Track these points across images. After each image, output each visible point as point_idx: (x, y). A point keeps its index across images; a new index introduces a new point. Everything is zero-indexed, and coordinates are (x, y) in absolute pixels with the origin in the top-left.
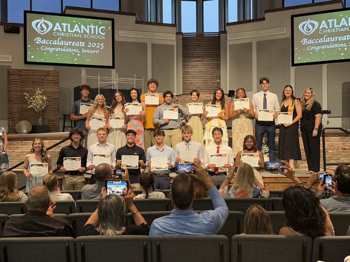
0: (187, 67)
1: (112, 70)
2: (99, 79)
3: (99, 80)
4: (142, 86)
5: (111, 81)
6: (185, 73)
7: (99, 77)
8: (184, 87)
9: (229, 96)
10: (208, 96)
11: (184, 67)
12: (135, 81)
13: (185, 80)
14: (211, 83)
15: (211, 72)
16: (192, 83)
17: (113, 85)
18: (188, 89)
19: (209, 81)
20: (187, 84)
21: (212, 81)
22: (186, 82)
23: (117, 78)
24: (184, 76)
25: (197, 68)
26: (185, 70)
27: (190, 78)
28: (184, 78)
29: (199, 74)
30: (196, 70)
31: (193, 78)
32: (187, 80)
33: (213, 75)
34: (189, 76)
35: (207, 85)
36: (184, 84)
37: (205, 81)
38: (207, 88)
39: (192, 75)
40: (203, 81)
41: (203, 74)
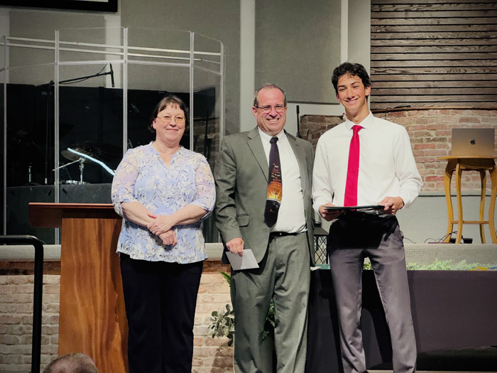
0: (390, 8)
1: (107, 16)
2: (57, 48)
3: (57, 54)
4: (218, 78)
5: (103, 57)
6: (379, 32)
7: (57, 42)
10: (467, 120)
12: (192, 59)
13: (380, 57)
14: (482, 71)
15: (480, 28)
16: (408, 69)
17: (112, 73)
18: (393, 91)
19: (473, 65)
20: (389, 72)
21: (484, 63)
22: (383, 64)
23: (126, 47)
24: (379, 43)
25: (427, 14)
26: (383, 22)
27: (399, 50)
28: (376, 50)
29: (436, 35)
30: (424, 21)
31: (412, 50)
32: (388, 57)
33: (488, 38)
34: (396, 42)
35: (465, 77)
36: (376, 72)
37: (456, 62)
38: (464, 91)
39: (408, 39)
40: (450, 63)
41: (450, 37)
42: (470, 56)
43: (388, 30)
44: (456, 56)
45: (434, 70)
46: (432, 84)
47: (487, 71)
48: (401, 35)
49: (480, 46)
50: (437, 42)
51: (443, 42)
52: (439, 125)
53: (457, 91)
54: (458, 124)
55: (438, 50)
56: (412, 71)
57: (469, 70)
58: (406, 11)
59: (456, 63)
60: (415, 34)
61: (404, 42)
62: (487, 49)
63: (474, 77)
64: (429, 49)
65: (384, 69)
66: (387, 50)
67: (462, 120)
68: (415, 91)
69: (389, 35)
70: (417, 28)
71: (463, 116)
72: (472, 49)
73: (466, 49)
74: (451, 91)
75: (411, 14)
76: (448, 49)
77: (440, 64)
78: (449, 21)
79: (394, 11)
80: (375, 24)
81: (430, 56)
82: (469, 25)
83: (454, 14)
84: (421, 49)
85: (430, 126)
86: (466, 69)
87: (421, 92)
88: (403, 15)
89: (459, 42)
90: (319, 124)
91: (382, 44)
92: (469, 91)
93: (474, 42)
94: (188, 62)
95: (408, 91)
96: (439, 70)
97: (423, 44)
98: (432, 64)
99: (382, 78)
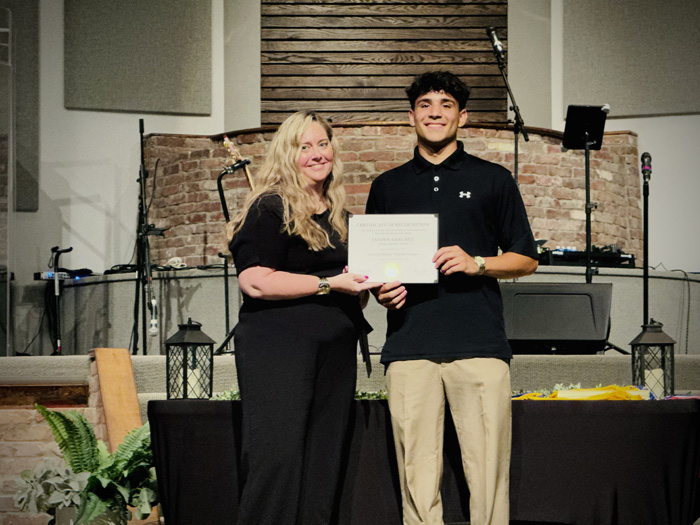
8: (272, 82)
9: (568, 146)
13: (276, 34)
14: (449, 60)
16: (325, 55)
18: (300, 93)
19: (434, 48)
20: (292, 59)
21: (452, 46)
22: (281, 46)
24: (275, 10)
27: (310, 21)
28: (272, 22)
31: (331, 22)
32: (290, 34)
33: (458, 4)
34: (303, 9)
35: (421, 69)
36: (270, 59)
37: (405, 43)
39: (324, 4)
40: (395, 46)
41: (394, 1)
42: (427, 34)
44: (406, 34)
45: (368, 58)
46: (365, 81)
47: (458, 60)
49: (445, 16)
50: (373, 10)
51: (384, 10)
52: (380, 154)
55: (377, 22)
56: (331, 58)
57: (428, 59)
59: (406, 46)
61: (318, 9)
62: (459, 23)
64: (360, 22)
65: (285, 55)
66: (290, 22)
68: (337, 93)
72: (433, 22)
73: (422, 22)
76: (393, 22)
77: (380, 46)
81: (361, 34)
84: (347, 22)
85: (364, 155)
86: (423, 55)
87: (347, 93)
89: (410, 10)
90: (176, 149)
91: (280, 12)
93: (436, 10)
95: (324, 93)
96: (378, 58)
97: (350, 12)
98: (365, 46)
99: (280, 69)
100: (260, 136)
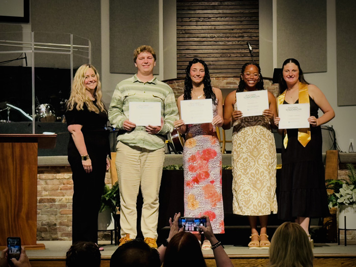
0: (187, 20)
1: (23, 25)
5: (21, 49)
6: (181, 33)
8: (180, 64)
9: (274, 82)
10: (230, 83)
11: (181, 20)
12: (71, 50)
13: (182, 48)
14: (240, 56)
15: (238, 31)
16: (198, 54)
17: (26, 58)
19: (234, 51)
20: (187, 56)
21: (240, 51)
22: (184, 52)
23: (33, 43)
24: (181, 40)
25: (208, 23)
26: (184, 28)
27: (193, 43)
28: (180, 44)
29: (213, 35)
30: (207, 27)
31: (200, 43)
32: (186, 47)
33: (243, 37)
34: (191, 39)
35: (230, 59)
36: (180, 56)
38: (229, 67)
39: (198, 37)
40: (222, 51)
41: (221, 36)
42: (233, 47)
43: (187, 32)
44: (225, 47)
45: (212, 55)
47: (243, 55)
48: (194, 35)
49: (238, 41)
50: (214, 39)
51: (218, 39)
53: (226, 67)
54: (225, 86)
55: (215, 43)
56: (200, 55)
57: (232, 55)
58: (197, 21)
59: (225, 51)
60: (202, 35)
61: (196, 39)
62: (242, 43)
63: (235, 59)
64: (210, 43)
65: (185, 55)
66: (186, 43)
67: (227, 83)
69: (187, 35)
70: (203, 31)
71: (228, 81)
72: (234, 43)
73: (230, 43)
74: (223, 67)
75: (199, 23)
76: (221, 43)
77: (216, 51)
78: (221, 27)
79: (190, 21)
80: (179, 29)
81: (210, 47)
82: (232, 29)
83: (224, 23)
84: (205, 43)
86: (231, 54)
88: (195, 23)
89: (227, 39)
91: (183, 40)
92: (232, 67)
93: (235, 39)
94: (69, 51)
96: (215, 55)
97: (206, 40)
98: (211, 51)
99: (183, 59)
100: (175, 81)
